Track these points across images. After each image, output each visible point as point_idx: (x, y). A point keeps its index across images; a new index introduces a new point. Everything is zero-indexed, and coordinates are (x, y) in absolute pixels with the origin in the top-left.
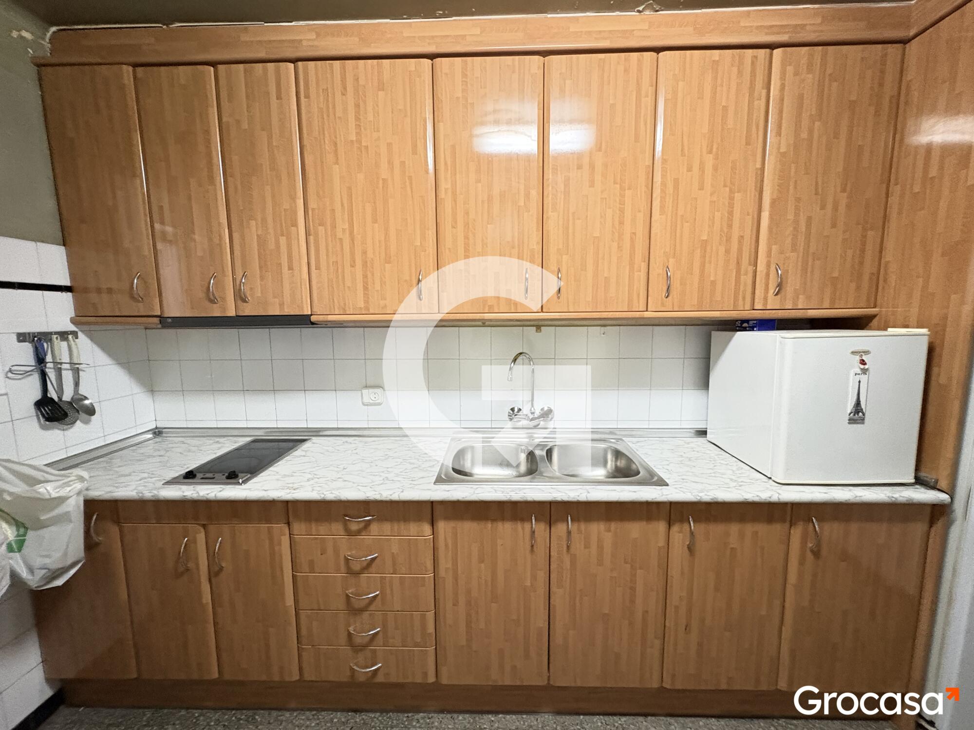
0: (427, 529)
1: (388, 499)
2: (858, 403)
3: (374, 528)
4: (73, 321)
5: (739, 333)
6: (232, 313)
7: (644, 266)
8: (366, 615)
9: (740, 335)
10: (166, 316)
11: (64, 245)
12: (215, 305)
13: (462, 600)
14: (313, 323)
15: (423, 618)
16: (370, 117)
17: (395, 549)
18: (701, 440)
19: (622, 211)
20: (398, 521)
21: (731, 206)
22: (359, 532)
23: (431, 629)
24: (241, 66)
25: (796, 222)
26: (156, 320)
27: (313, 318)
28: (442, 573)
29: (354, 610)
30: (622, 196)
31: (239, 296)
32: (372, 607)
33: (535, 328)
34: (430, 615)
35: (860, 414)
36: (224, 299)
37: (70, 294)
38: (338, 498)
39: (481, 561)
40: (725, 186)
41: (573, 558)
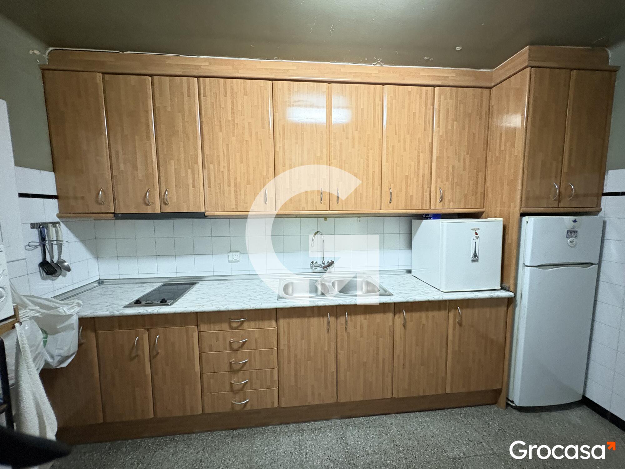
0: (274, 323)
1: (254, 308)
2: (475, 252)
3: (246, 325)
4: (58, 216)
5: (424, 221)
6: (158, 211)
7: (379, 187)
8: (240, 373)
10: (118, 213)
11: (54, 171)
12: (148, 207)
13: (292, 361)
14: (206, 217)
15: (272, 372)
16: (239, 108)
17: (257, 336)
18: (409, 275)
19: (368, 160)
20: (259, 320)
21: (419, 159)
22: (237, 328)
23: (276, 378)
24: (168, 78)
25: (448, 168)
26: (112, 215)
27: (206, 214)
28: (282, 347)
29: (233, 370)
30: (368, 153)
31: (164, 202)
32: (245, 368)
33: (324, 218)
34: (276, 370)
35: (476, 258)
36: (153, 203)
37: (56, 200)
38: (227, 309)
39: (302, 339)
40: (415, 150)
41: (349, 334)
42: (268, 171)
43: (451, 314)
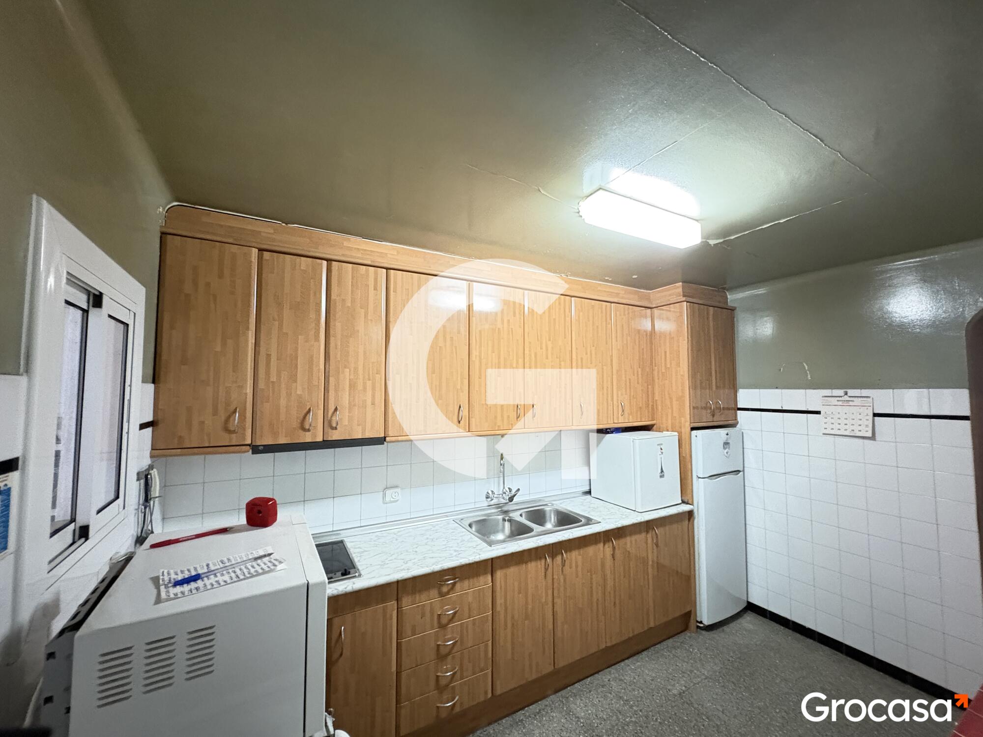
0: (489, 578)
1: (473, 561)
2: (662, 469)
3: (458, 586)
6: (320, 439)
8: (450, 657)
9: (608, 436)
10: (258, 443)
11: (154, 382)
12: (307, 433)
13: (509, 625)
15: (486, 646)
17: (470, 599)
18: (588, 497)
20: (473, 577)
22: (448, 593)
23: (490, 655)
25: (625, 381)
27: (388, 440)
28: (498, 608)
29: (441, 656)
31: (329, 425)
32: (455, 649)
34: (490, 643)
35: (663, 473)
36: (315, 427)
37: (151, 430)
38: (443, 568)
39: (519, 593)
41: (565, 576)
42: (462, 383)
43: (649, 536)
